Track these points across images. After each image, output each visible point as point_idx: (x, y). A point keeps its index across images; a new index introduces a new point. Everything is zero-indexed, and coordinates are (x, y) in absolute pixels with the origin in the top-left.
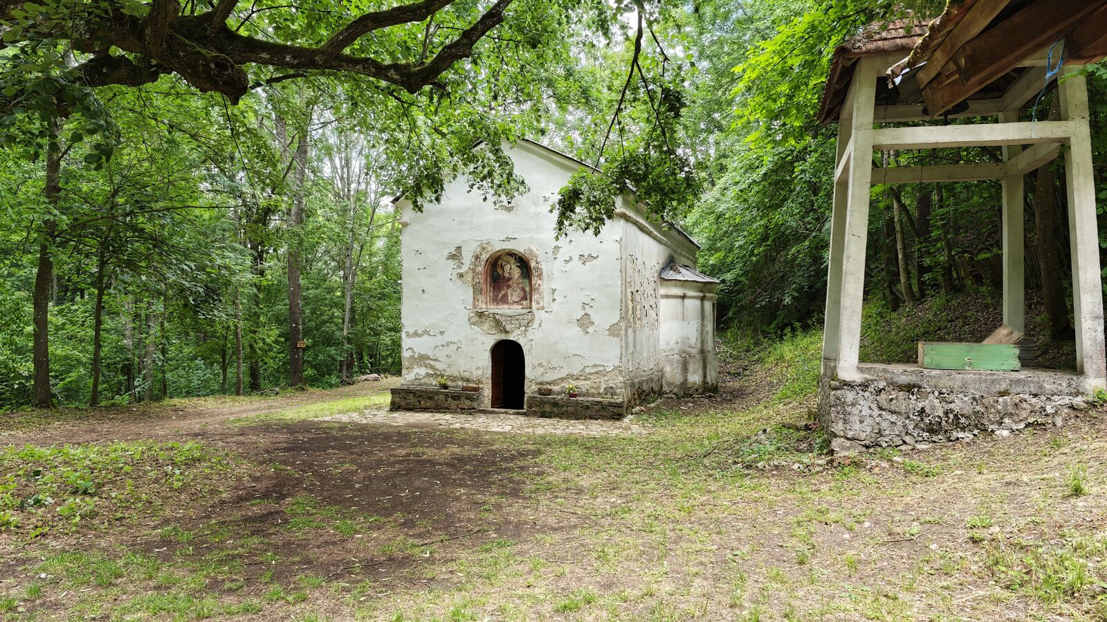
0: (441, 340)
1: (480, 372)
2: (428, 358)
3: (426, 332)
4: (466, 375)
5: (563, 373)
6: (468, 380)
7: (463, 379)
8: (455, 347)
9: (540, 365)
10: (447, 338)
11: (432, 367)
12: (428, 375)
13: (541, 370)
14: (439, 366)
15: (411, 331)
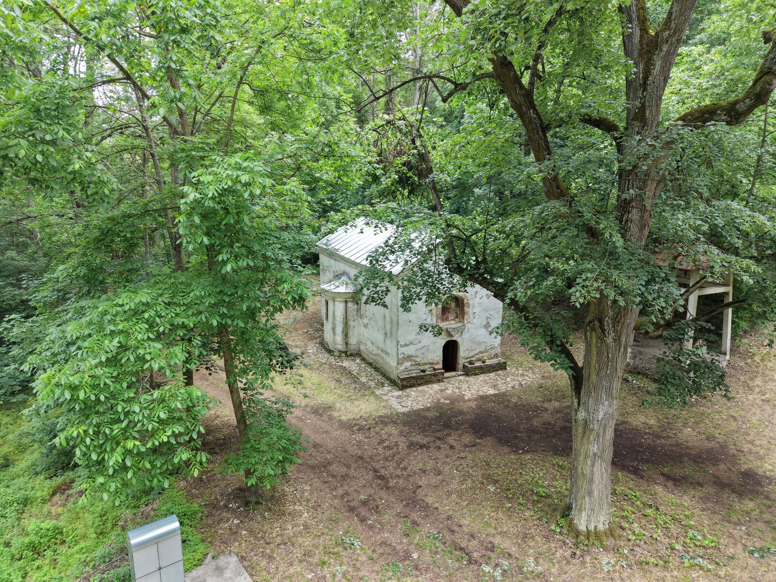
0: (419, 346)
1: (438, 358)
2: (412, 356)
3: (411, 343)
4: (431, 361)
5: (477, 351)
6: (432, 364)
7: (430, 364)
8: (426, 348)
9: (467, 350)
10: (422, 344)
11: (414, 361)
12: (412, 365)
13: (467, 352)
14: (418, 359)
15: (403, 344)
